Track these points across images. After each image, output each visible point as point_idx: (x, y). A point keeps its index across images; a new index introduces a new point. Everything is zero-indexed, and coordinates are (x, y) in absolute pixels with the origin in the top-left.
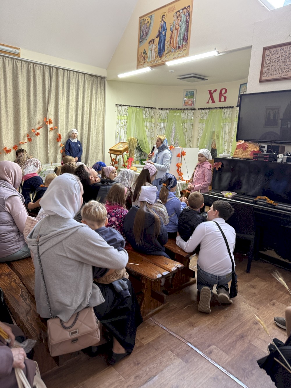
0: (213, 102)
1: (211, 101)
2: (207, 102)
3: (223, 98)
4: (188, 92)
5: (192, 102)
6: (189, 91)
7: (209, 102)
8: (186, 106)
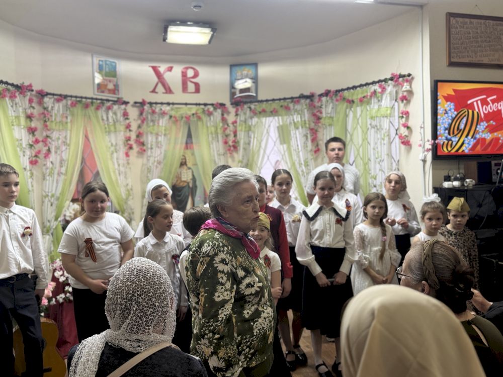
0: (168, 90)
1: (160, 88)
2: (151, 89)
3: (191, 87)
4: (102, 61)
5: (114, 85)
6: (106, 61)
7: (157, 90)
8: (103, 92)
